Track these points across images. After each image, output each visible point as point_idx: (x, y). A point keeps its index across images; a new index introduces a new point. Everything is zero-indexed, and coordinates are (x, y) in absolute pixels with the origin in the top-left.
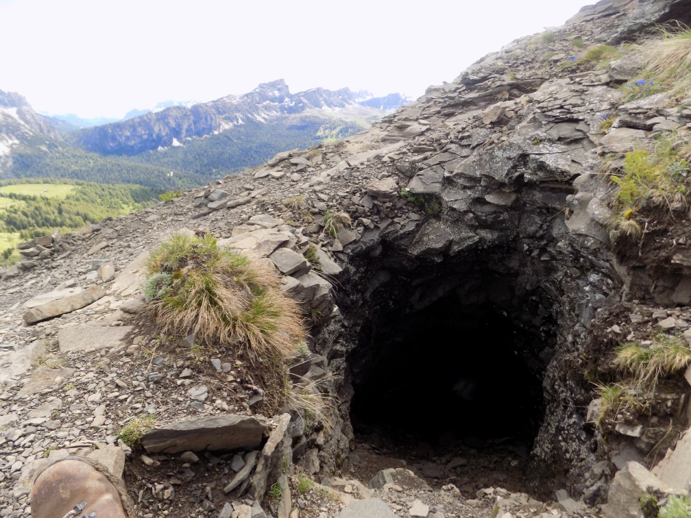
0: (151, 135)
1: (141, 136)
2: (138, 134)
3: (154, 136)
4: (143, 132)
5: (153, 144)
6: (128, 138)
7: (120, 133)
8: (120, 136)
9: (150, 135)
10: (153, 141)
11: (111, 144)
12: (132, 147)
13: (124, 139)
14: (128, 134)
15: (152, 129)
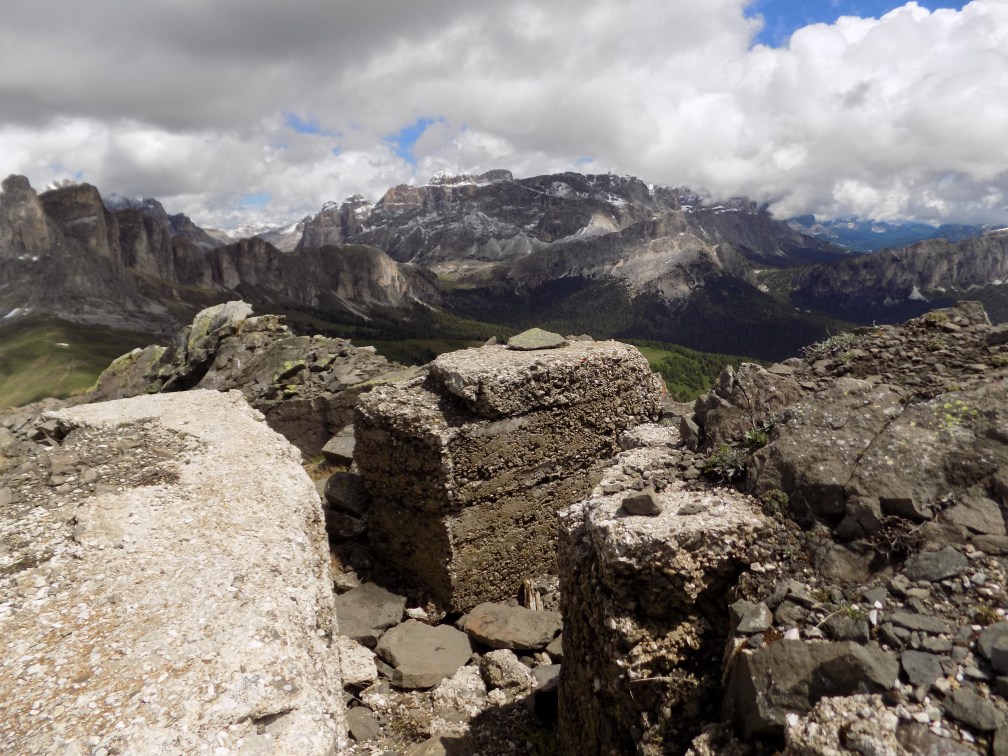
0: (880, 282)
1: (863, 282)
2: (860, 279)
3: (884, 283)
4: (868, 277)
5: (879, 294)
6: (844, 284)
7: (836, 276)
8: (835, 280)
9: (878, 281)
10: (881, 289)
11: (820, 290)
12: (847, 295)
13: (838, 284)
14: (846, 278)
15: (884, 273)
